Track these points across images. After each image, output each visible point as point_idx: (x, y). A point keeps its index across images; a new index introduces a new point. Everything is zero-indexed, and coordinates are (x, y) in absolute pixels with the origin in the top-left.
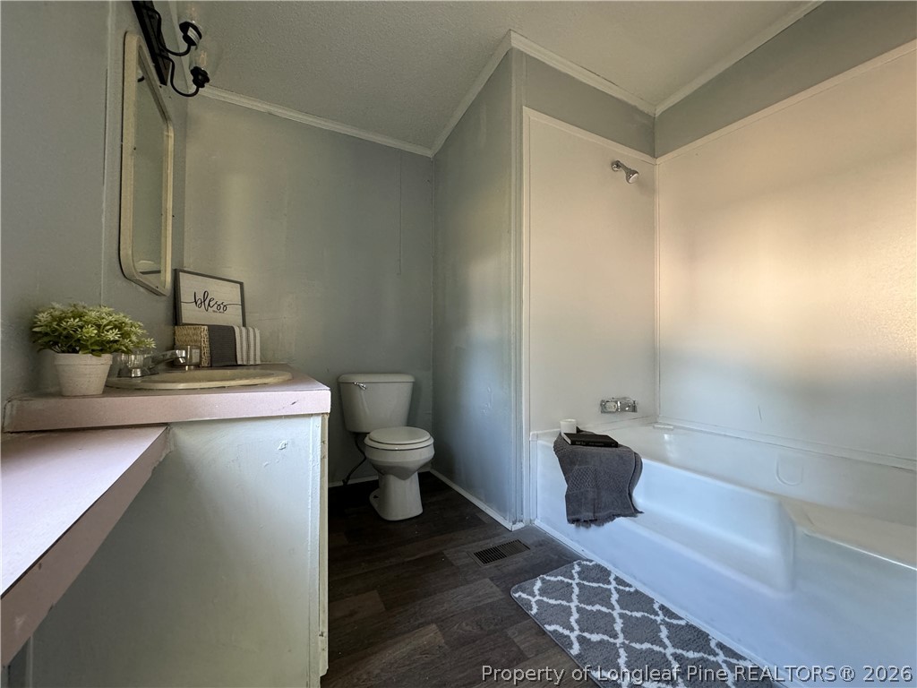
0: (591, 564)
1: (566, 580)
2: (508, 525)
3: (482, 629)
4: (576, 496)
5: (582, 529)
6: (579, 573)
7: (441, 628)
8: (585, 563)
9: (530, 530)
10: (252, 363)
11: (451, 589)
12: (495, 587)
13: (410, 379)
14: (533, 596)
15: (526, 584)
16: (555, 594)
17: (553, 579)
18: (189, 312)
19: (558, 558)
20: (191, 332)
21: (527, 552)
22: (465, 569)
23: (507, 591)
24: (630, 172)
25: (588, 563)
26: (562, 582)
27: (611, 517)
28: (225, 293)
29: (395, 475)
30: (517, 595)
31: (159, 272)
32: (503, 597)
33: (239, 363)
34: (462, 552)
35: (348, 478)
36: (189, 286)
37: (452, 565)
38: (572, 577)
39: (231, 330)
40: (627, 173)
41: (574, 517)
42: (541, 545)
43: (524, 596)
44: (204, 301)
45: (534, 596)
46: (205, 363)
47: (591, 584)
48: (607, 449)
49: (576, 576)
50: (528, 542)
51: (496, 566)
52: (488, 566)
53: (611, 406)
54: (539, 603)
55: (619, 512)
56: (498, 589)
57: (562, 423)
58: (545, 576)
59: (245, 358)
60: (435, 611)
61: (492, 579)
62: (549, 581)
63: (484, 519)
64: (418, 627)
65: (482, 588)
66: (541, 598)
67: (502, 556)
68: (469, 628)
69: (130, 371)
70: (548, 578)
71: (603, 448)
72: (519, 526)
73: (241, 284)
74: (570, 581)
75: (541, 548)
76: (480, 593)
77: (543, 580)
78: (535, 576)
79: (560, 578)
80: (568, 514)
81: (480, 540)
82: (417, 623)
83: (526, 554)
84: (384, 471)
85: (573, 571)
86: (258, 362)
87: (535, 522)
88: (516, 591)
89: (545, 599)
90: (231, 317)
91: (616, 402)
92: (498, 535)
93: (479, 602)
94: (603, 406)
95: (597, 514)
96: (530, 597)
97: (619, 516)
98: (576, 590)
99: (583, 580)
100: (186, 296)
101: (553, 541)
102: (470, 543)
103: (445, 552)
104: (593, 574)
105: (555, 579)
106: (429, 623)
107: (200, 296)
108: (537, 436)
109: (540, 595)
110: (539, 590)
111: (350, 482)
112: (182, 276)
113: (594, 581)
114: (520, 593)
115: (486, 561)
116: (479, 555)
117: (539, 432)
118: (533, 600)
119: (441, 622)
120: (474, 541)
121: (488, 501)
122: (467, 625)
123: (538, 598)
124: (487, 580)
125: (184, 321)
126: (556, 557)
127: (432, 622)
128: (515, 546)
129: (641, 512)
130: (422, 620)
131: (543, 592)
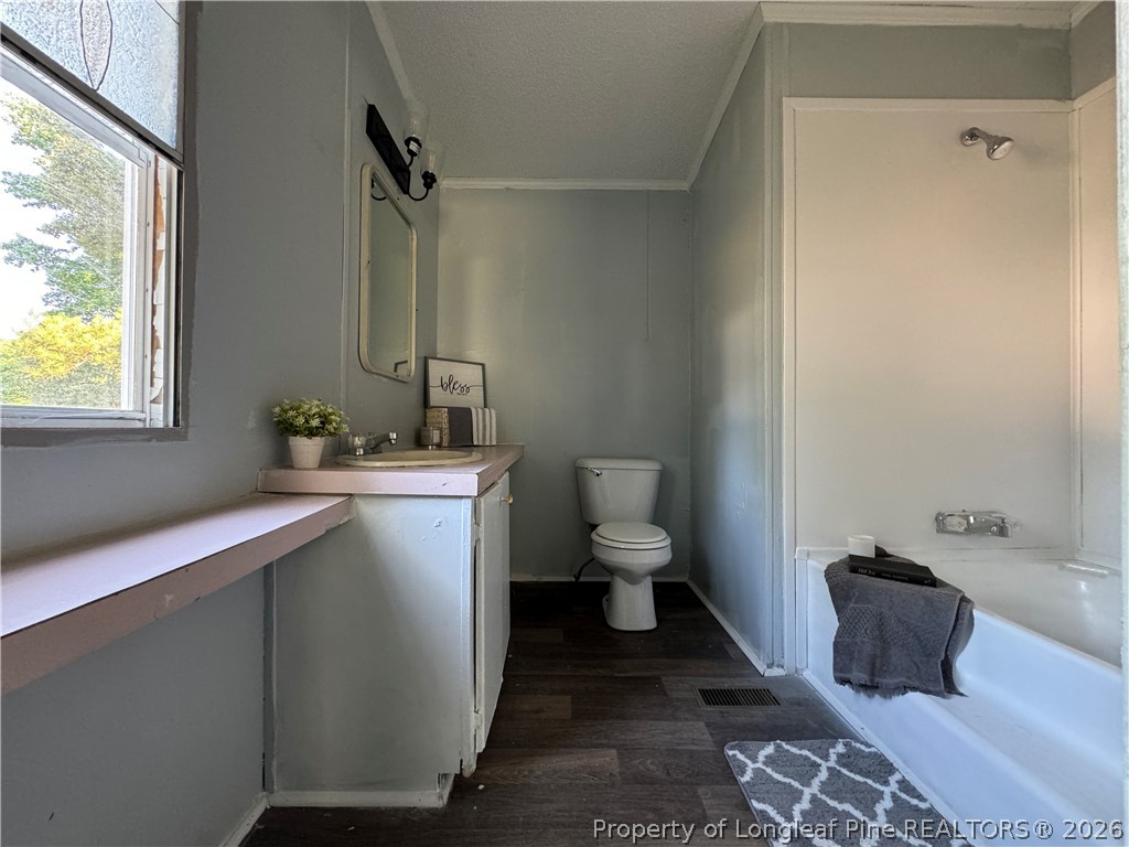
0: (867, 750)
1: (814, 758)
2: (761, 667)
3: (668, 774)
4: (848, 646)
5: (863, 697)
6: (840, 756)
7: (620, 756)
8: (858, 745)
9: (793, 681)
10: (488, 443)
11: (652, 719)
12: (707, 736)
13: (656, 466)
14: (753, 762)
15: (751, 745)
16: (784, 769)
17: (794, 750)
18: (437, 396)
19: (817, 726)
20: (436, 414)
21: (774, 708)
22: (679, 704)
23: (721, 745)
24: (995, 142)
25: (863, 747)
26: (807, 758)
27: (904, 689)
28: (468, 375)
29: (623, 579)
30: (731, 753)
31: (406, 362)
32: (715, 749)
33: (475, 443)
34: (685, 684)
35: (579, 574)
36: (437, 370)
37: (666, 695)
38: (826, 757)
39: (468, 411)
40: (988, 144)
41: (842, 675)
42: (799, 704)
43: (741, 757)
44: (449, 384)
45: (755, 761)
46: (445, 444)
47: (852, 775)
48: (911, 586)
49: (833, 757)
50: (781, 694)
51: (722, 712)
52: (710, 708)
53: (955, 523)
54: (756, 771)
55: (917, 684)
56: (710, 739)
57: (850, 539)
58: (783, 744)
59: (481, 438)
60: (623, 737)
61: (708, 725)
62: (787, 751)
63: (732, 653)
64: (597, 746)
65: (692, 731)
66: (764, 767)
67: (738, 703)
68: (652, 767)
69: (356, 451)
70: (787, 747)
71: (904, 584)
72: (776, 672)
73: (483, 365)
74: (819, 761)
75: (797, 708)
76: (685, 736)
77: (778, 747)
78: (769, 740)
79: (805, 753)
80: (835, 670)
81: (715, 676)
82: (599, 742)
83: (771, 710)
84: (612, 571)
85: (831, 751)
86: (494, 443)
87: (804, 673)
88: (732, 748)
89: (769, 770)
90: (473, 399)
91: (967, 518)
92: (742, 676)
93: (679, 744)
94: (940, 522)
95: (877, 679)
96: (747, 761)
97: (915, 689)
98: (823, 775)
99: (844, 766)
100: (434, 381)
101: (823, 704)
102: (699, 676)
103: (663, 679)
104: (863, 764)
105: (798, 752)
106: (609, 746)
107: (446, 380)
108: (808, 555)
109: (764, 763)
110: (766, 757)
111: (582, 579)
112: (432, 363)
113: (860, 773)
114: (736, 752)
115: (708, 703)
116: (704, 692)
117: (811, 549)
118: (751, 765)
119: (625, 751)
120: (706, 676)
121: (742, 631)
122: (652, 763)
123: (760, 765)
124: (702, 724)
125: (432, 404)
126: (816, 726)
127: (613, 747)
128: (761, 696)
129: (962, 695)
130: (605, 742)
131: (770, 761)
